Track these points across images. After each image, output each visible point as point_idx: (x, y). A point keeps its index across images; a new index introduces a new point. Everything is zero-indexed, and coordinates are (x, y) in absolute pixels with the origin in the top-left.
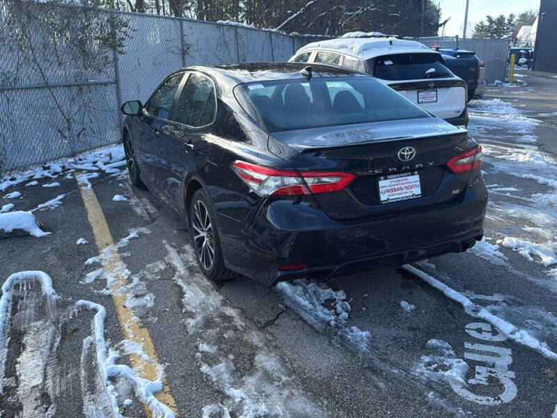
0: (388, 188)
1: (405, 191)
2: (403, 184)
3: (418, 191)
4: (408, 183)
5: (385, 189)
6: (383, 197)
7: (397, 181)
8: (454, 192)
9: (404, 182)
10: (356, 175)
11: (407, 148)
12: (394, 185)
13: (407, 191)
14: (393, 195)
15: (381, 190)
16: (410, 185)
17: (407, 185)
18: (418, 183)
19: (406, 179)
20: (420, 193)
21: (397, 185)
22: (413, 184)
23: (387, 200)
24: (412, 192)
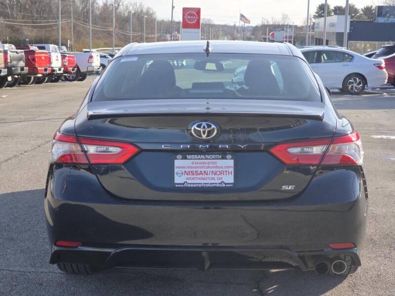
0: (187, 170)
1: (211, 176)
2: (208, 167)
3: (229, 179)
4: (217, 167)
5: (183, 170)
6: (178, 180)
7: (200, 163)
8: (285, 188)
9: (211, 165)
10: (138, 147)
11: (204, 124)
12: (196, 168)
13: (214, 176)
14: (193, 179)
15: (176, 170)
16: (220, 170)
17: (214, 170)
18: (232, 170)
19: (214, 163)
20: (232, 181)
21: (200, 168)
22: (224, 170)
23: (183, 184)
24: (220, 179)
